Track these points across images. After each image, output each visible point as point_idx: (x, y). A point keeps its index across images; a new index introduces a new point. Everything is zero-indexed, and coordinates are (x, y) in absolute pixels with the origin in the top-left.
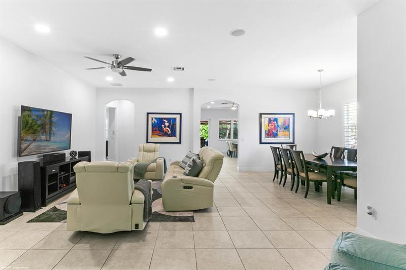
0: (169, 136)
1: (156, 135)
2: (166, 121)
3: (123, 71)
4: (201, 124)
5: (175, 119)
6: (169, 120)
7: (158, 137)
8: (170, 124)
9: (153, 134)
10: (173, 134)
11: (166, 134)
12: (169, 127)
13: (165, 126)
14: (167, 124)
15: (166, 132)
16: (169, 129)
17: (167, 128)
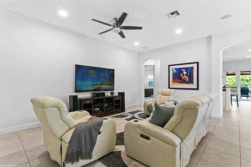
0: (187, 83)
1: (176, 82)
2: (184, 71)
3: (121, 31)
4: (241, 74)
5: (192, 68)
6: (187, 69)
7: (177, 84)
8: (187, 72)
9: (173, 82)
10: (191, 81)
11: (184, 82)
12: (186, 75)
13: (183, 75)
14: (185, 73)
15: (184, 80)
16: (187, 77)
17: (185, 76)
